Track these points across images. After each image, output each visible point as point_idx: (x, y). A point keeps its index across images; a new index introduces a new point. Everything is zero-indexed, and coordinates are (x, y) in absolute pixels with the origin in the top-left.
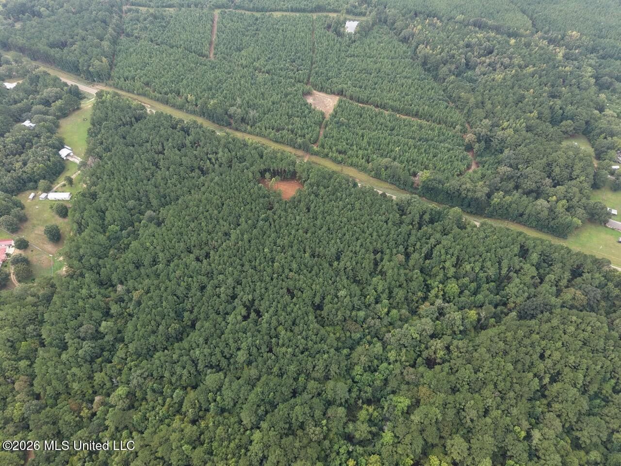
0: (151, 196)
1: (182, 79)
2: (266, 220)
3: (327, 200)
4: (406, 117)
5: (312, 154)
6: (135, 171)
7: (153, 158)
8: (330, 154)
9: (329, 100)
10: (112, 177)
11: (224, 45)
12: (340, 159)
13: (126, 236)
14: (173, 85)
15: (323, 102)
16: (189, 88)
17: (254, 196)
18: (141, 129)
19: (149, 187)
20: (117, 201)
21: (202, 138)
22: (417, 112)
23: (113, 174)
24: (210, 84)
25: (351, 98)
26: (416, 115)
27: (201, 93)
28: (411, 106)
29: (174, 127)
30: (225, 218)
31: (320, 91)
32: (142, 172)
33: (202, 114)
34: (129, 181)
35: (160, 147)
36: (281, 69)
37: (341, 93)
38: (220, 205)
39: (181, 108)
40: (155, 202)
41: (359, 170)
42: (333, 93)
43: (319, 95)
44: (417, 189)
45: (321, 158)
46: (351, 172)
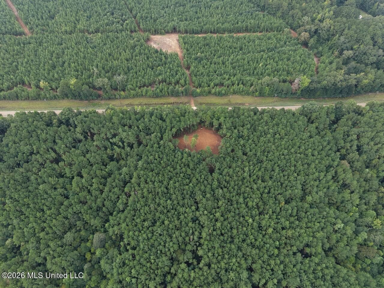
0: (86, 217)
1: (16, 66)
2: (220, 186)
3: (256, 138)
4: (244, 34)
5: (196, 96)
6: (45, 196)
7: (54, 169)
8: (213, 91)
9: (168, 39)
10: (23, 217)
11: (33, 16)
12: (223, 92)
13: (88, 278)
14: (12, 77)
15: (165, 43)
16: (32, 73)
17: (191, 166)
18: (15, 143)
19: (77, 207)
20: (52, 244)
21: (92, 125)
22: (247, 27)
23: (22, 213)
24: (50, 62)
25: (186, 32)
26: (247, 30)
27: (49, 74)
28: (238, 23)
29: (49, 124)
30: (181, 203)
31: (155, 35)
32: (53, 193)
33: (65, 96)
34: (48, 212)
35: (53, 155)
36: (107, 24)
37: (174, 30)
38: (166, 191)
39: (37, 98)
40: (95, 222)
41: (242, 95)
42: (167, 32)
43: (157, 38)
44: (295, 94)
45: (205, 97)
46: (237, 99)
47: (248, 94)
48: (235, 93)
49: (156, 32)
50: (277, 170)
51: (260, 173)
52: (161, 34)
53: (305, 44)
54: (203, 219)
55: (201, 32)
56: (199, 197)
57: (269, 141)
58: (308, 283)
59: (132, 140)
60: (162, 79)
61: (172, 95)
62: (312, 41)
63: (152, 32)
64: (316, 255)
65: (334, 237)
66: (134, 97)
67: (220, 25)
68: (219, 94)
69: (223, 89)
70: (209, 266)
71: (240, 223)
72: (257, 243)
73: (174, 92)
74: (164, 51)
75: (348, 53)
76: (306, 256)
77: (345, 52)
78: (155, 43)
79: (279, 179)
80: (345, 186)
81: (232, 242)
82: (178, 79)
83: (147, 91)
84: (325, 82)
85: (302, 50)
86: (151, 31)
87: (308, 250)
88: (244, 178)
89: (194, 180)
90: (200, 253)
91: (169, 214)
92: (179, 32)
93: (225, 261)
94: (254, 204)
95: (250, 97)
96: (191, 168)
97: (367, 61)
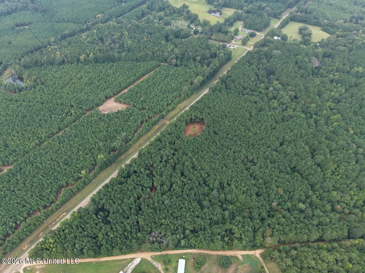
8: (169, 109)
9: (109, 105)
15: (110, 108)
25: (115, 94)
41: (181, 103)
42: (104, 102)
43: (102, 108)
44: (199, 87)
45: (168, 115)
47: (183, 100)
48: (178, 103)
49: (98, 105)
52: (101, 105)
53: (176, 65)
58: (284, 134)
62: (179, 62)
63: (96, 107)
64: (276, 126)
65: (273, 117)
67: (128, 81)
71: (249, 138)
72: (260, 138)
73: (155, 122)
74: (120, 109)
75: (198, 58)
76: (275, 129)
77: (196, 58)
78: (104, 111)
84: (206, 74)
85: (179, 68)
87: (273, 127)
88: (230, 126)
89: (217, 141)
90: (251, 158)
92: (111, 97)
93: (260, 152)
95: (185, 101)
97: (207, 57)
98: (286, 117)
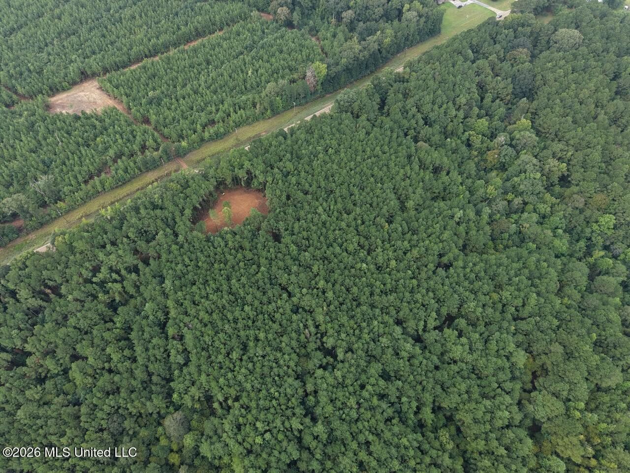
0: (135, 407)
2: (301, 249)
3: (307, 167)
4: (200, 40)
5: (185, 154)
6: (39, 422)
7: (23, 376)
8: (206, 135)
9: (82, 94)
12: (221, 130)
15: (81, 101)
19: (109, 403)
21: (45, 274)
22: (196, 29)
25: (106, 71)
26: (199, 34)
28: (179, 29)
31: (53, 95)
35: (4, 356)
37: (84, 76)
41: (249, 124)
42: (74, 83)
43: (61, 99)
44: (316, 92)
45: (199, 150)
46: (247, 132)
47: (256, 119)
48: (238, 125)
49: (54, 90)
50: (356, 191)
51: (339, 206)
52: (64, 90)
53: (289, 24)
54: (308, 301)
55: (130, 62)
56: (284, 279)
57: (325, 163)
58: (467, 293)
59: (131, 260)
60: (115, 153)
61: (148, 170)
62: (296, 17)
63: (47, 92)
64: (456, 259)
65: (462, 229)
66: (85, 202)
67: (154, 41)
68: (218, 137)
69: (220, 127)
70: (350, 350)
71: (354, 276)
72: (389, 286)
73: (147, 163)
74: (88, 112)
75: (348, 15)
76: (447, 267)
77: (344, 15)
78: (63, 107)
79: (364, 200)
80: (436, 170)
81: (359, 305)
82: (142, 143)
83: (102, 184)
84: (344, 61)
85: (290, 34)
86: (44, 92)
87: (445, 260)
88: (324, 223)
89: (263, 261)
90: (329, 342)
91: (259, 324)
92: (94, 75)
93: (366, 331)
94: (356, 245)
95: (262, 122)
96: (248, 248)
97: (374, 16)
98: (506, 235)
